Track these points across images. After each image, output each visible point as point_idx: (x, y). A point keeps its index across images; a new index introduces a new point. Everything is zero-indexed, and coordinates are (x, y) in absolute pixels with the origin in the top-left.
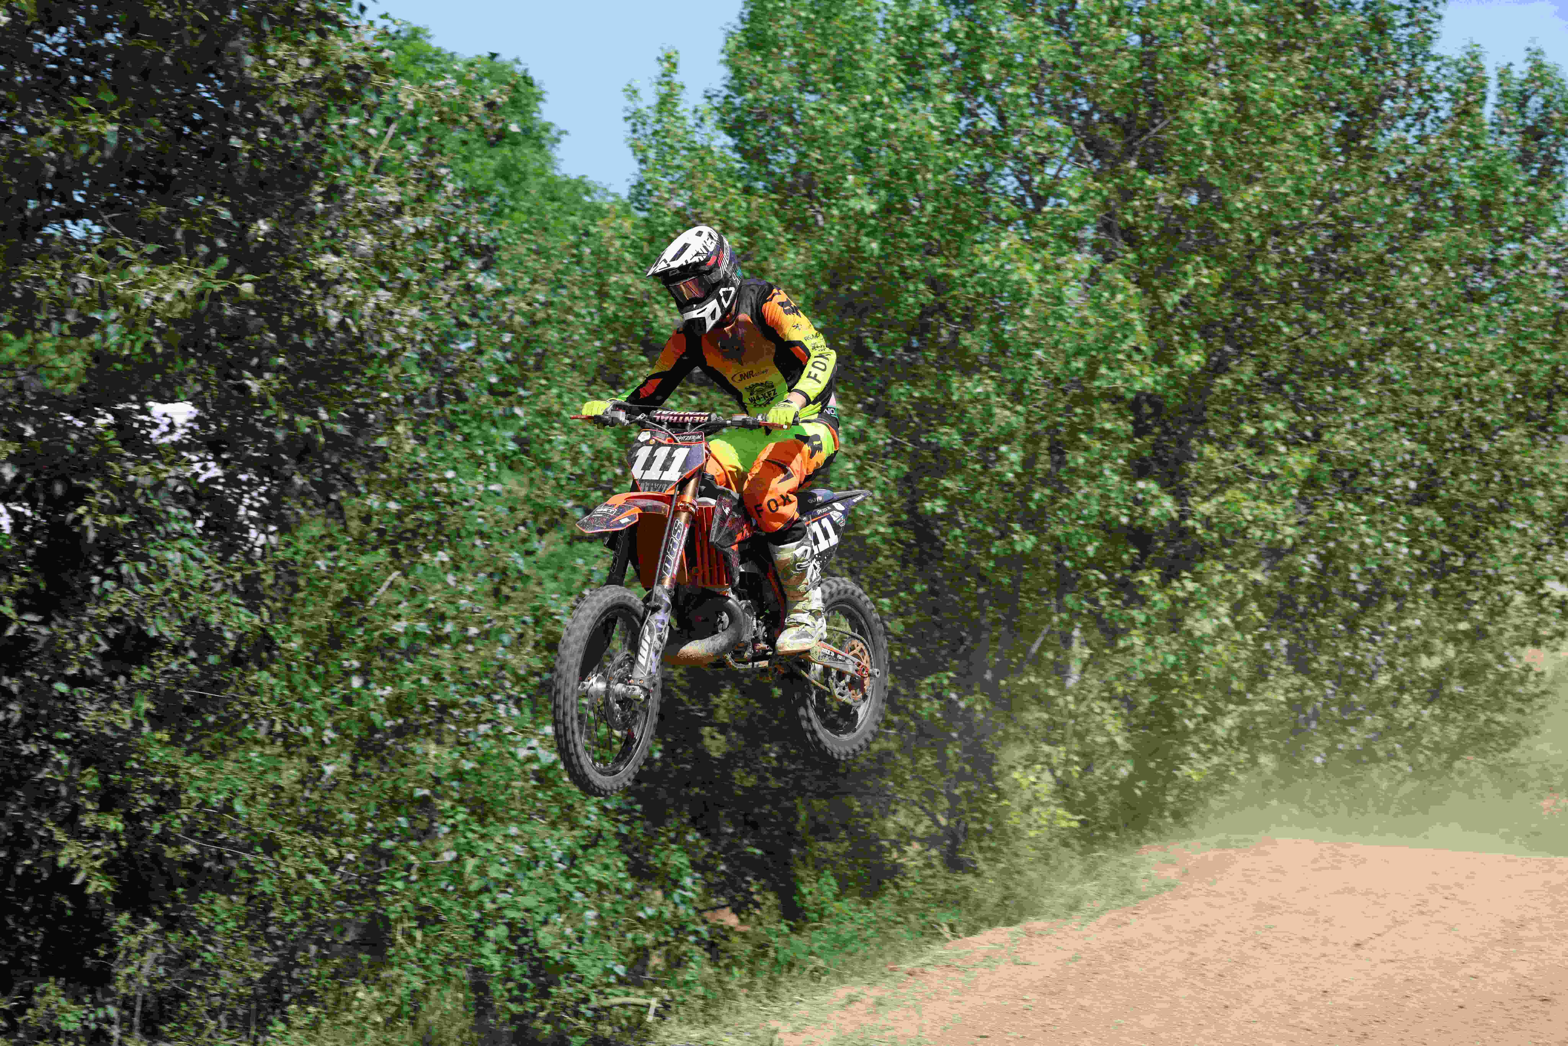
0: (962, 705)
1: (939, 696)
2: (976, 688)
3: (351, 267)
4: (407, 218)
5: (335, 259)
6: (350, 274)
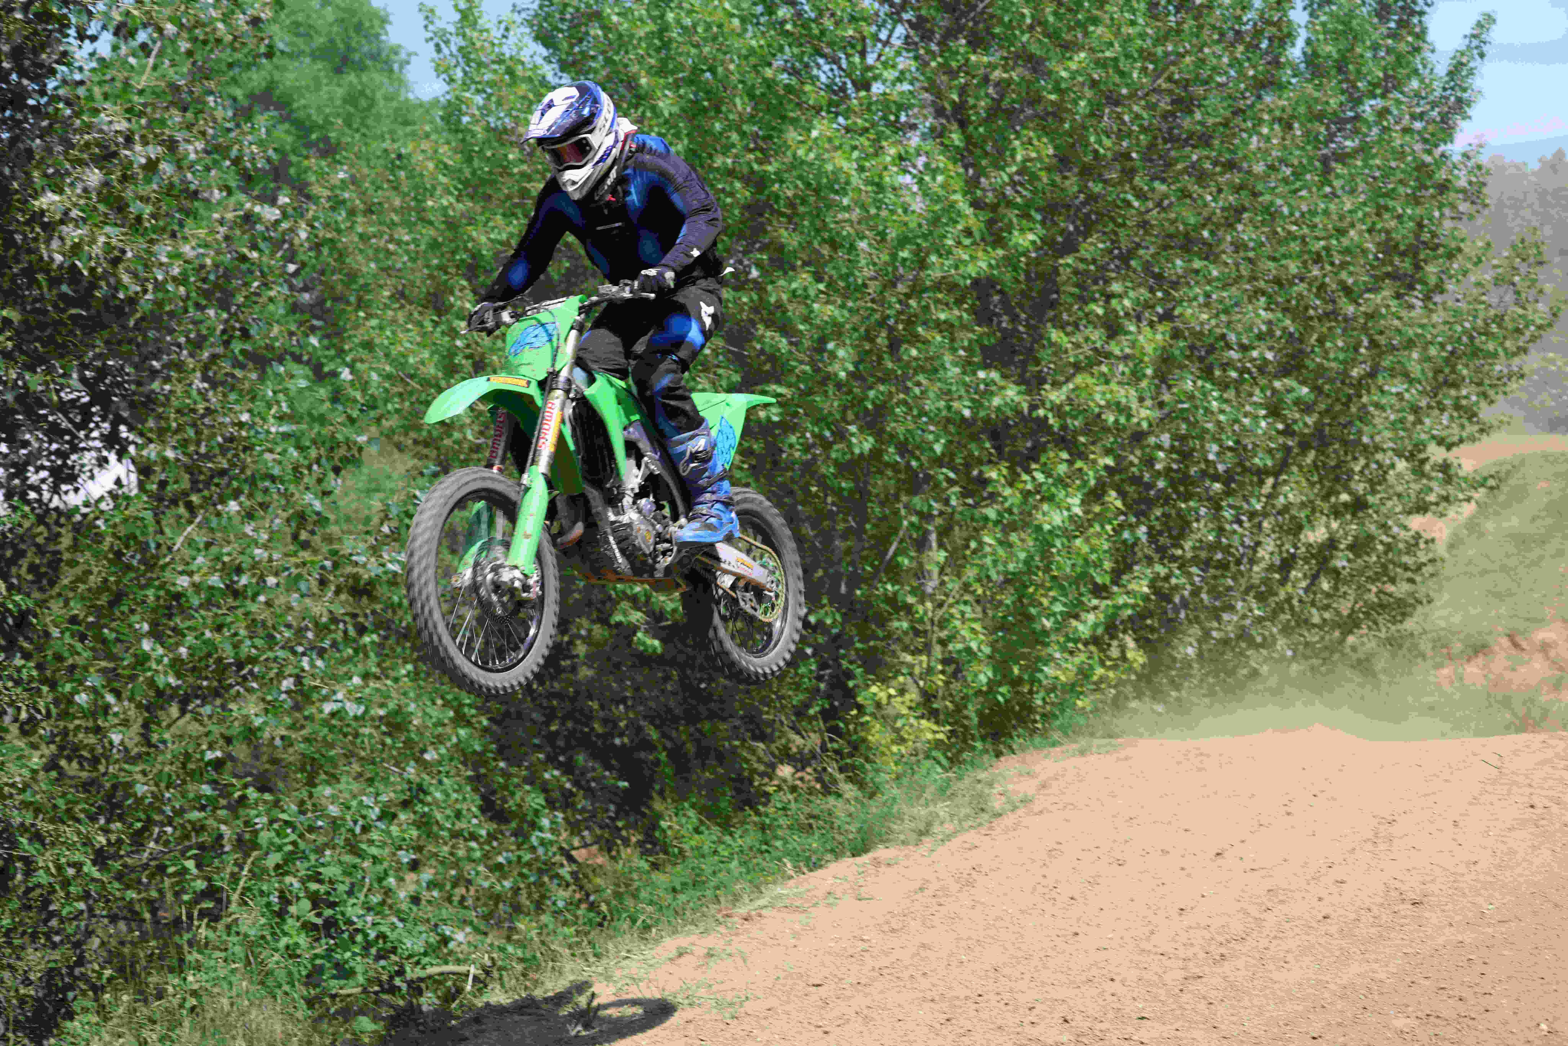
0: (812, 619)
3: (75, 205)
4: (138, 148)
5: (56, 198)
6: (75, 213)
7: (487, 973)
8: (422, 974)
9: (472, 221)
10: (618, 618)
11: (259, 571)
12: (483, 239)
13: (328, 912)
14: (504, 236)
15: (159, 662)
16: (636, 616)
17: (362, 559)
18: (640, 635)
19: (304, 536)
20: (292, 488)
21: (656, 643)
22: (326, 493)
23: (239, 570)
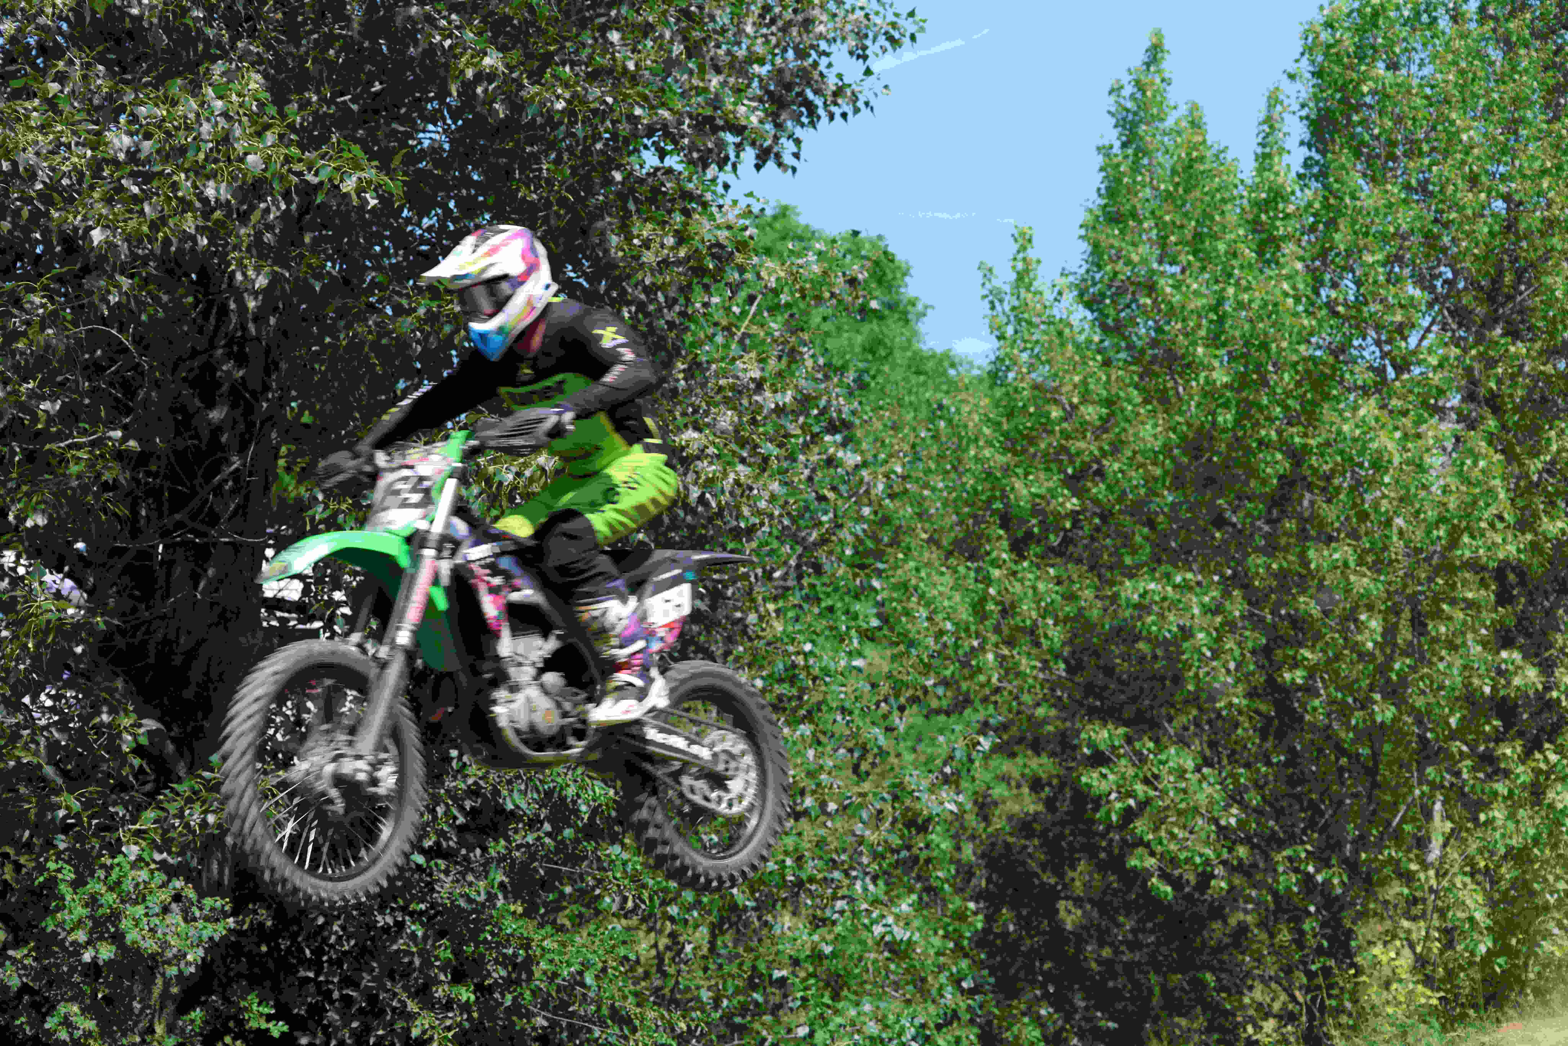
0: (1320, 878)
1: (1296, 870)
2: (1334, 861)
3: (711, 443)
4: (768, 394)
5: (695, 435)
6: (710, 450)
10: (1135, 862)
11: (822, 795)
16: (1151, 863)
18: (1155, 880)
21: (1169, 889)
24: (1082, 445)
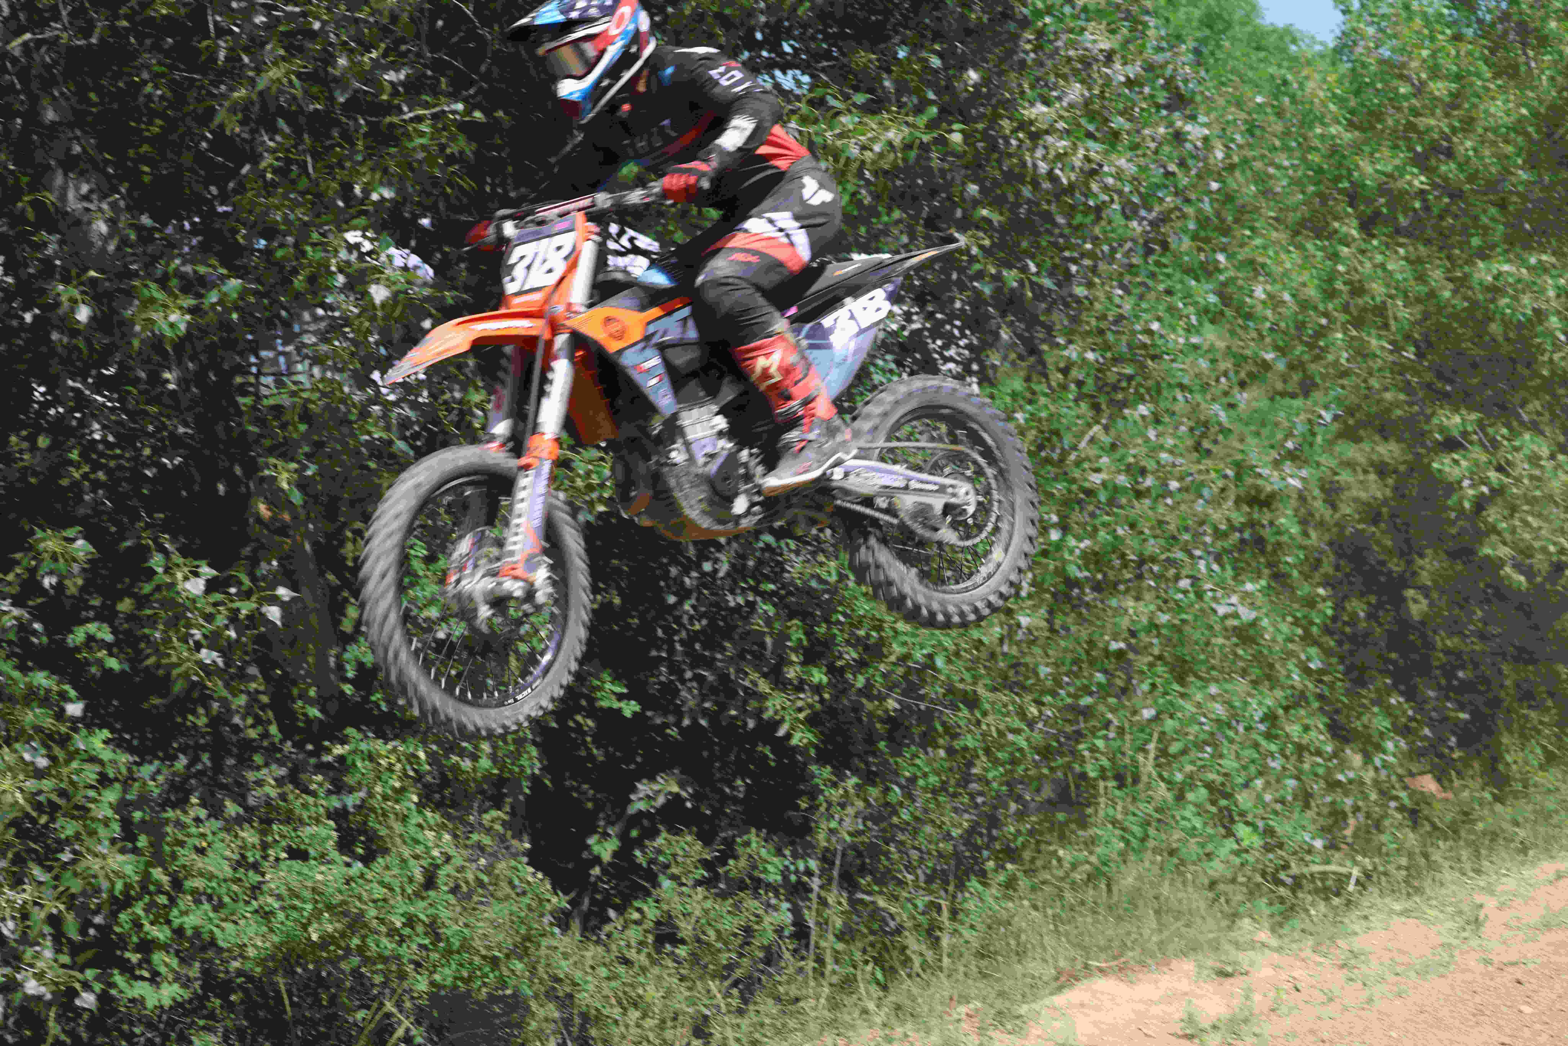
3: (1061, 117)
4: (1118, 66)
5: (1044, 109)
6: (1061, 125)
7: (1368, 876)
8: (1305, 870)
9: (1359, 151)
10: (1487, 551)
11: (1163, 474)
12: (1369, 170)
13: (1223, 802)
14: (1389, 169)
15: (1071, 552)
16: (1504, 551)
17: (1265, 472)
18: (1508, 569)
19: (1206, 444)
20: (1199, 397)
21: (1522, 578)
22: (1232, 406)
23: (1143, 472)
24: (1432, 122)
